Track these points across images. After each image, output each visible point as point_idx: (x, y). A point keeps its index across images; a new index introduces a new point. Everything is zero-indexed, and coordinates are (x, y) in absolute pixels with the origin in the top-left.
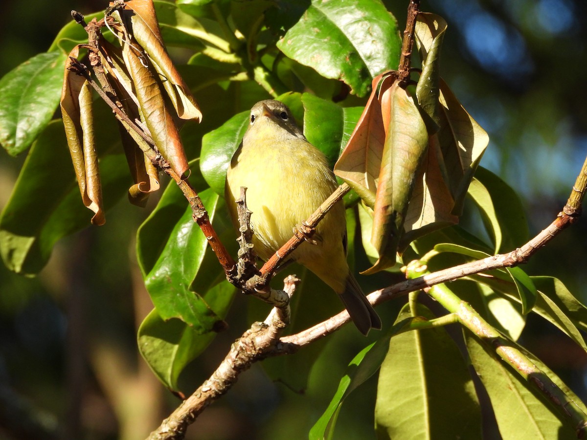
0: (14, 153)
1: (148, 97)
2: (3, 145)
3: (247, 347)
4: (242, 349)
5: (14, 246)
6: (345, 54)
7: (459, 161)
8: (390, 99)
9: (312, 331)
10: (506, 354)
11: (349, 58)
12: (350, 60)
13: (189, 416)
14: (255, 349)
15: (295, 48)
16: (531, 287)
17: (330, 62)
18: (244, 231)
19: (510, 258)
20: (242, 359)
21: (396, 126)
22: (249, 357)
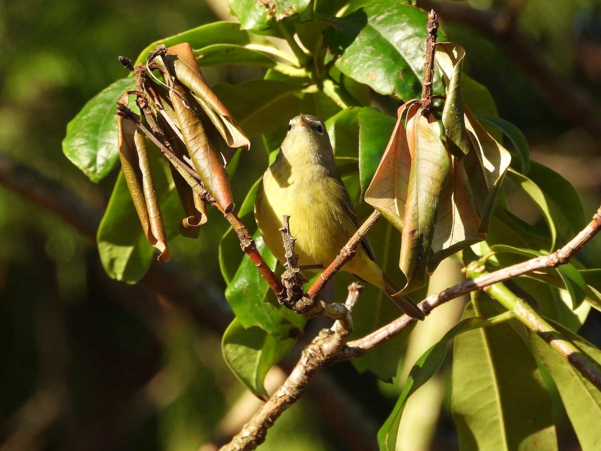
0: (96, 179)
1: (192, 136)
2: (85, 172)
3: (316, 354)
4: (311, 355)
5: (114, 256)
6: (398, 71)
7: (485, 180)
8: (414, 127)
9: (375, 335)
10: (560, 348)
11: (402, 74)
12: (403, 76)
13: (266, 421)
14: (323, 355)
15: (351, 67)
16: (580, 281)
17: (384, 79)
18: (289, 257)
19: (552, 259)
20: (312, 365)
21: (420, 153)
22: (318, 363)
